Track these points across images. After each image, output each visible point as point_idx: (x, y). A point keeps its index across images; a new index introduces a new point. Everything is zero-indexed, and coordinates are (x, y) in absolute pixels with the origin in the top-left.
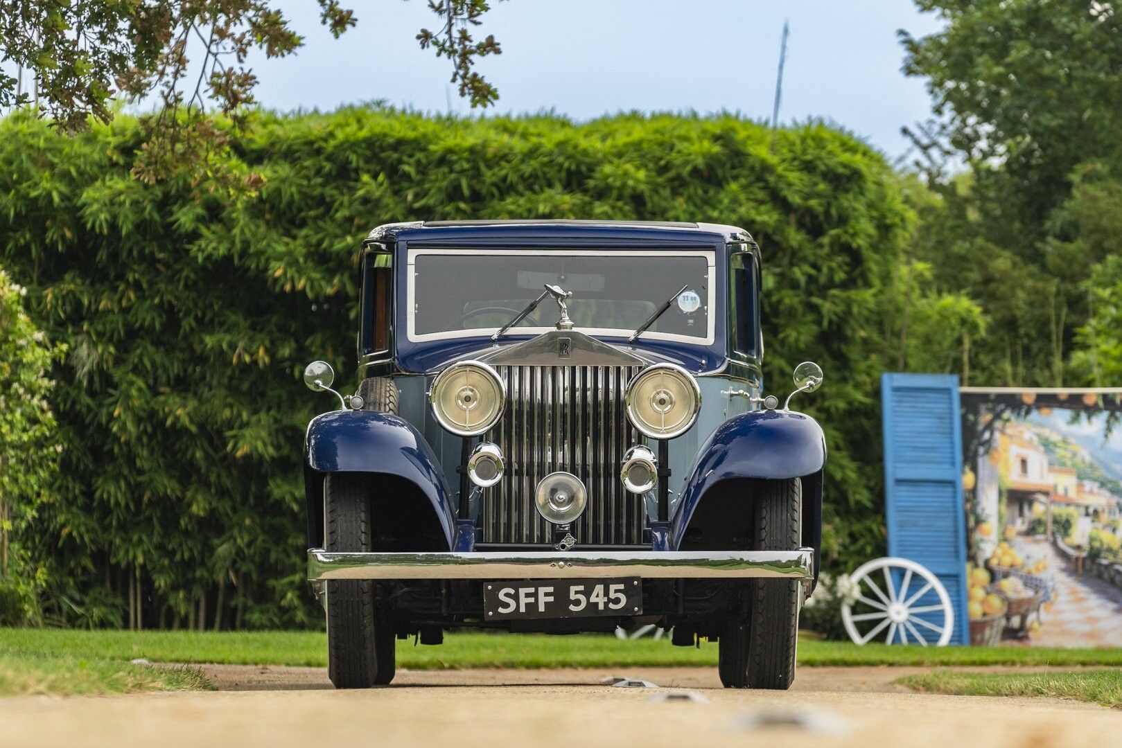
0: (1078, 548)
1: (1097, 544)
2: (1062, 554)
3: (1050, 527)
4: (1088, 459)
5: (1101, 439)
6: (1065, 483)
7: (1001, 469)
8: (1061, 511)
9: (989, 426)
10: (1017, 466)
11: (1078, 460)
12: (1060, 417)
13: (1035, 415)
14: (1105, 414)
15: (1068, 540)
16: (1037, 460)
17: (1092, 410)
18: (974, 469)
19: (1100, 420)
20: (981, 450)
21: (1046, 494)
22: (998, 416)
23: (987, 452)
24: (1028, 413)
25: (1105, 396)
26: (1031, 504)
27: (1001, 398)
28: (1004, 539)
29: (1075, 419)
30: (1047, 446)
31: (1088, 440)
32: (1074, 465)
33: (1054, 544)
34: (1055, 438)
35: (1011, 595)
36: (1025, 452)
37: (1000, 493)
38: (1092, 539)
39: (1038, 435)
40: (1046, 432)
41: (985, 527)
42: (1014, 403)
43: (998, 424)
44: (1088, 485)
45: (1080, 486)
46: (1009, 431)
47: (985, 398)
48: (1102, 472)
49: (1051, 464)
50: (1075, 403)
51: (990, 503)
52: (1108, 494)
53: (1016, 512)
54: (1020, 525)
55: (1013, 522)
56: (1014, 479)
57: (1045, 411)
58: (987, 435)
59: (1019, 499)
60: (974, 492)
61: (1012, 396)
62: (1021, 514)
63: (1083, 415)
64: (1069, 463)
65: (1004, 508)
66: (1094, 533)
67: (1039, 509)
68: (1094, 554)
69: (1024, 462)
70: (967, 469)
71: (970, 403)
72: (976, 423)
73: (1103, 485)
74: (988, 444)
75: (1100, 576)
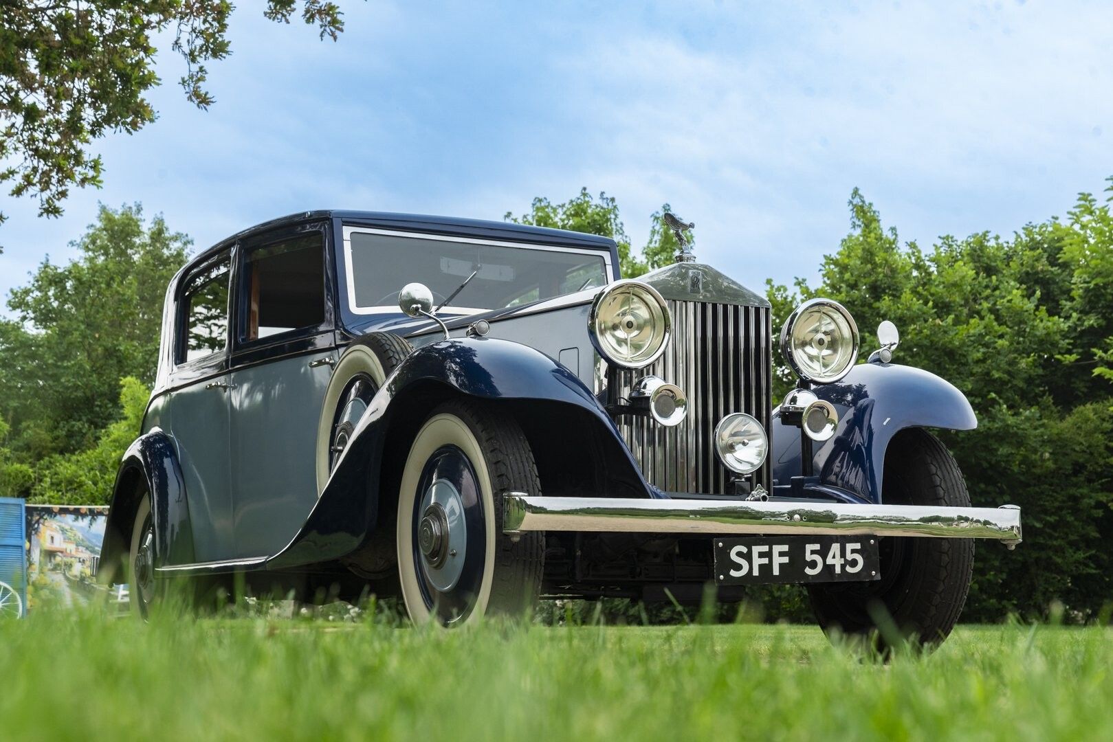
0: (76, 576)
1: (84, 575)
2: (67, 579)
3: (63, 567)
4: (81, 537)
5: (88, 528)
6: (71, 547)
7: (42, 541)
8: (68, 560)
9: (38, 522)
10: (49, 540)
11: (77, 538)
12: (69, 518)
13: (58, 517)
14: (90, 517)
15: (70, 573)
16: (58, 537)
17: (84, 515)
18: (30, 541)
19: (87, 520)
20: (33, 532)
21: (62, 552)
22: (41, 517)
23: (36, 533)
24: (55, 516)
25: (90, 509)
26: (55, 557)
27: (43, 509)
28: (41, 572)
29: (76, 519)
30: (63, 531)
31: (82, 529)
32: (75, 540)
33: (64, 574)
34: (67, 527)
35: (43, 597)
36: (53, 534)
37: (41, 552)
38: (82, 572)
39: (60, 526)
40: (63, 525)
41: (33, 567)
42: (49, 512)
43: (42, 521)
44: (80, 548)
45: (77, 549)
46: (46, 524)
47: (36, 509)
48: (87, 543)
49: (64, 539)
50: (77, 513)
51: (36, 556)
52: (89, 553)
53: (48, 560)
54: (50, 566)
55: (46, 565)
56: (48, 545)
57: (63, 515)
58: (36, 526)
59: (51, 554)
60: (29, 551)
61: (49, 508)
62: (50, 561)
63: (80, 518)
64: (72, 538)
65: (42, 558)
66: (83, 570)
67: (58, 559)
68: (82, 579)
69: (52, 538)
70: (26, 541)
71: (30, 511)
72: (31, 520)
73: (87, 548)
74: (37, 530)
75: (85, 589)
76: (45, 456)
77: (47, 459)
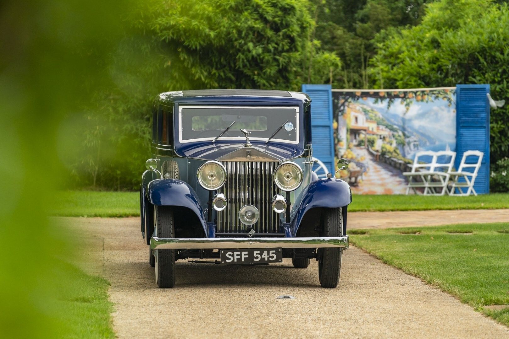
0: (377, 151)
1: (384, 150)
2: (371, 154)
3: (367, 143)
4: (381, 117)
5: (386, 109)
6: (372, 126)
7: (348, 121)
8: (371, 137)
9: (343, 104)
10: (353, 120)
11: (377, 117)
12: (370, 101)
13: (361, 100)
14: (388, 100)
15: (373, 148)
16: (362, 117)
17: (382, 98)
18: (337, 121)
19: (385, 103)
20: (340, 114)
21: (365, 130)
22: (346, 101)
23: (342, 114)
24: (358, 99)
25: (388, 93)
26: (359, 134)
27: (348, 94)
28: (349, 148)
29: (376, 102)
30: (365, 112)
31: (381, 110)
32: (376, 119)
33: (368, 150)
34: (369, 109)
35: (351, 169)
36: (357, 114)
37: (347, 130)
38: (383, 148)
39: (362, 108)
40: (365, 107)
41: (341, 143)
42: (353, 96)
43: (346, 104)
44: (381, 127)
45: (378, 128)
46: (351, 106)
47: (341, 93)
48: (386, 122)
49: (367, 119)
50: (376, 95)
51: (343, 134)
52: (388, 130)
53: (353, 137)
54: (355, 142)
55: (352, 141)
56: (352, 124)
57: (365, 98)
58: (342, 108)
59: (354, 132)
60: (337, 130)
61: (352, 93)
62: (355, 138)
63: (379, 100)
64: (374, 118)
65: (349, 136)
66: (384, 145)
67: (362, 136)
68: (383, 154)
69: (356, 118)
70: (334, 121)
71: (336, 96)
72: (338, 103)
73: (387, 127)
74: (342, 111)
75: (385, 162)
76: (382, 28)
77: (383, 31)
